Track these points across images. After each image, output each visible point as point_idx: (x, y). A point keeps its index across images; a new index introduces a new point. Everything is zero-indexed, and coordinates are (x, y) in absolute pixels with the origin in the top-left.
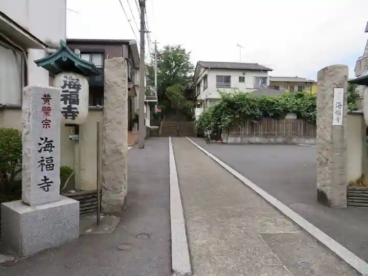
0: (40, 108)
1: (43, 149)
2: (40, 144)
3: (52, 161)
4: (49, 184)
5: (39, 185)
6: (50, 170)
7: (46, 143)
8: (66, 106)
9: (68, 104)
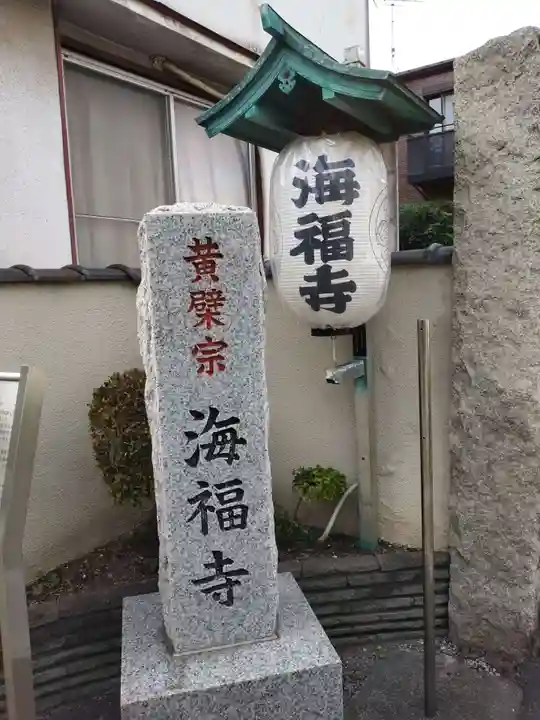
0: (180, 301)
1: (204, 453)
2: (191, 435)
3: (240, 493)
4: (234, 578)
5: (196, 582)
6: (233, 526)
7: (214, 429)
8: (312, 270)
9: (318, 263)
